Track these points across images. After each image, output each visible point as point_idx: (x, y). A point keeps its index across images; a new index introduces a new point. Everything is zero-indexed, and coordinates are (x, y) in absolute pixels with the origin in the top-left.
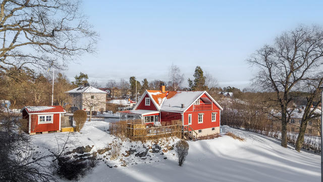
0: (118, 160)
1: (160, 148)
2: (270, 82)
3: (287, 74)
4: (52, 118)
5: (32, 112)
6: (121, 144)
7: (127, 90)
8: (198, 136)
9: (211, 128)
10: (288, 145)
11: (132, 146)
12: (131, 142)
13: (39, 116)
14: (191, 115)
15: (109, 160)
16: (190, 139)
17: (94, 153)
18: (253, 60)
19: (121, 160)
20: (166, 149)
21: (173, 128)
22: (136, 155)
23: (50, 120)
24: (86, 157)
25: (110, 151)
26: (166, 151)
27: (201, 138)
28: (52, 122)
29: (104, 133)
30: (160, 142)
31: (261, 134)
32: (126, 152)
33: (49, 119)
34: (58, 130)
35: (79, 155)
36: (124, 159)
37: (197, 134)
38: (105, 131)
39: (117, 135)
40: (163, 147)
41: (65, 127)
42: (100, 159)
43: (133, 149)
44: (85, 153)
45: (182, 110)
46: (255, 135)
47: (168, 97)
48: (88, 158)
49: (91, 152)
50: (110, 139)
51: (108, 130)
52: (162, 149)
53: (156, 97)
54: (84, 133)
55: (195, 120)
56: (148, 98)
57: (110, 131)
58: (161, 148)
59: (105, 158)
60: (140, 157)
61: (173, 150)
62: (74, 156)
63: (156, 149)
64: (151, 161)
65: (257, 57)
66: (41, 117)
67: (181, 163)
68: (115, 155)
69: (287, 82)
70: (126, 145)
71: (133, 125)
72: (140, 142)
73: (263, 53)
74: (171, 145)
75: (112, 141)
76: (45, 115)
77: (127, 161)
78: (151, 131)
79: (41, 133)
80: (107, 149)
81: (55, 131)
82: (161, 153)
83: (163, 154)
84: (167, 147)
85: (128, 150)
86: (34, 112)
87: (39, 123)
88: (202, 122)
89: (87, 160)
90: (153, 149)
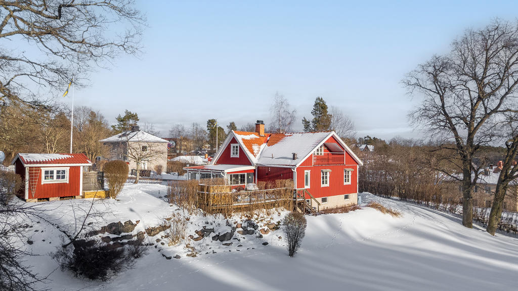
0: (183, 245)
1: (255, 227)
2: (442, 117)
3: (472, 104)
4: (67, 175)
5: (30, 163)
6: (188, 219)
7: (202, 141)
8: (321, 208)
9: (343, 196)
10: (473, 225)
11: (207, 223)
12: (205, 215)
13: (43, 170)
14: (309, 171)
15: (166, 245)
16: (308, 212)
17: (140, 235)
18: (414, 81)
19: (187, 247)
20: (266, 228)
21: (279, 193)
22: (214, 238)
23: (63, 177)
24: (125, 241)
25: (168, 231)
26: (266, 232)
27: (327, 211)
28: (66, 180)
29: (159, 201)
30: (255, 216)
31: (428, 205)
32: (197, 232)
33: (61, 174)
34: (78, 194)
35: (112, 236)
36: (192, 243)
37: (319, 204)
38: (160, 197)
39: (180, 204)
40: (261, 225)
41: (90, 190)
42: (151, 245)
43: (209, 227)
44: (123, 234)
45: (294, 163)
46: (417, 208)
47: (270, 143)
48: (129, 243)
49: (134, 232)
50: (169, 210)
51: (166, 196)
52: (260, 228)
53: (249, 143)
54: (123, 201)
55: (316, 180)
56: (235, 145)
57: (170, 198)
58: (257, 226)
59: (160, 243)
60: (222, 241)
61: (279, 231)
62: (103, 239)
63: (249, 229)
64: (241, 249)
65: (419, 76)
66: (47, 172)
67: (292, 251)
68: (176, 238)
69: (472, 117)
70: (197, 221)
71: (208, 187)
72: (221, 216)
73: (431, 69)
74: (275, 222)
75: (171, 213)
76: (55, 168)
77: (198, 248)
78: (239, 198)
79: (48, 199)
80: (163, 228)
81: (72, 197)
82: (257, 234)
83: (261, 236)
84: (268, 224)
85: (200, 229)
86: (34, 163)
87: (44, 181)
88: (328, 185)
89: (127, 246)
90: (244, 228)
